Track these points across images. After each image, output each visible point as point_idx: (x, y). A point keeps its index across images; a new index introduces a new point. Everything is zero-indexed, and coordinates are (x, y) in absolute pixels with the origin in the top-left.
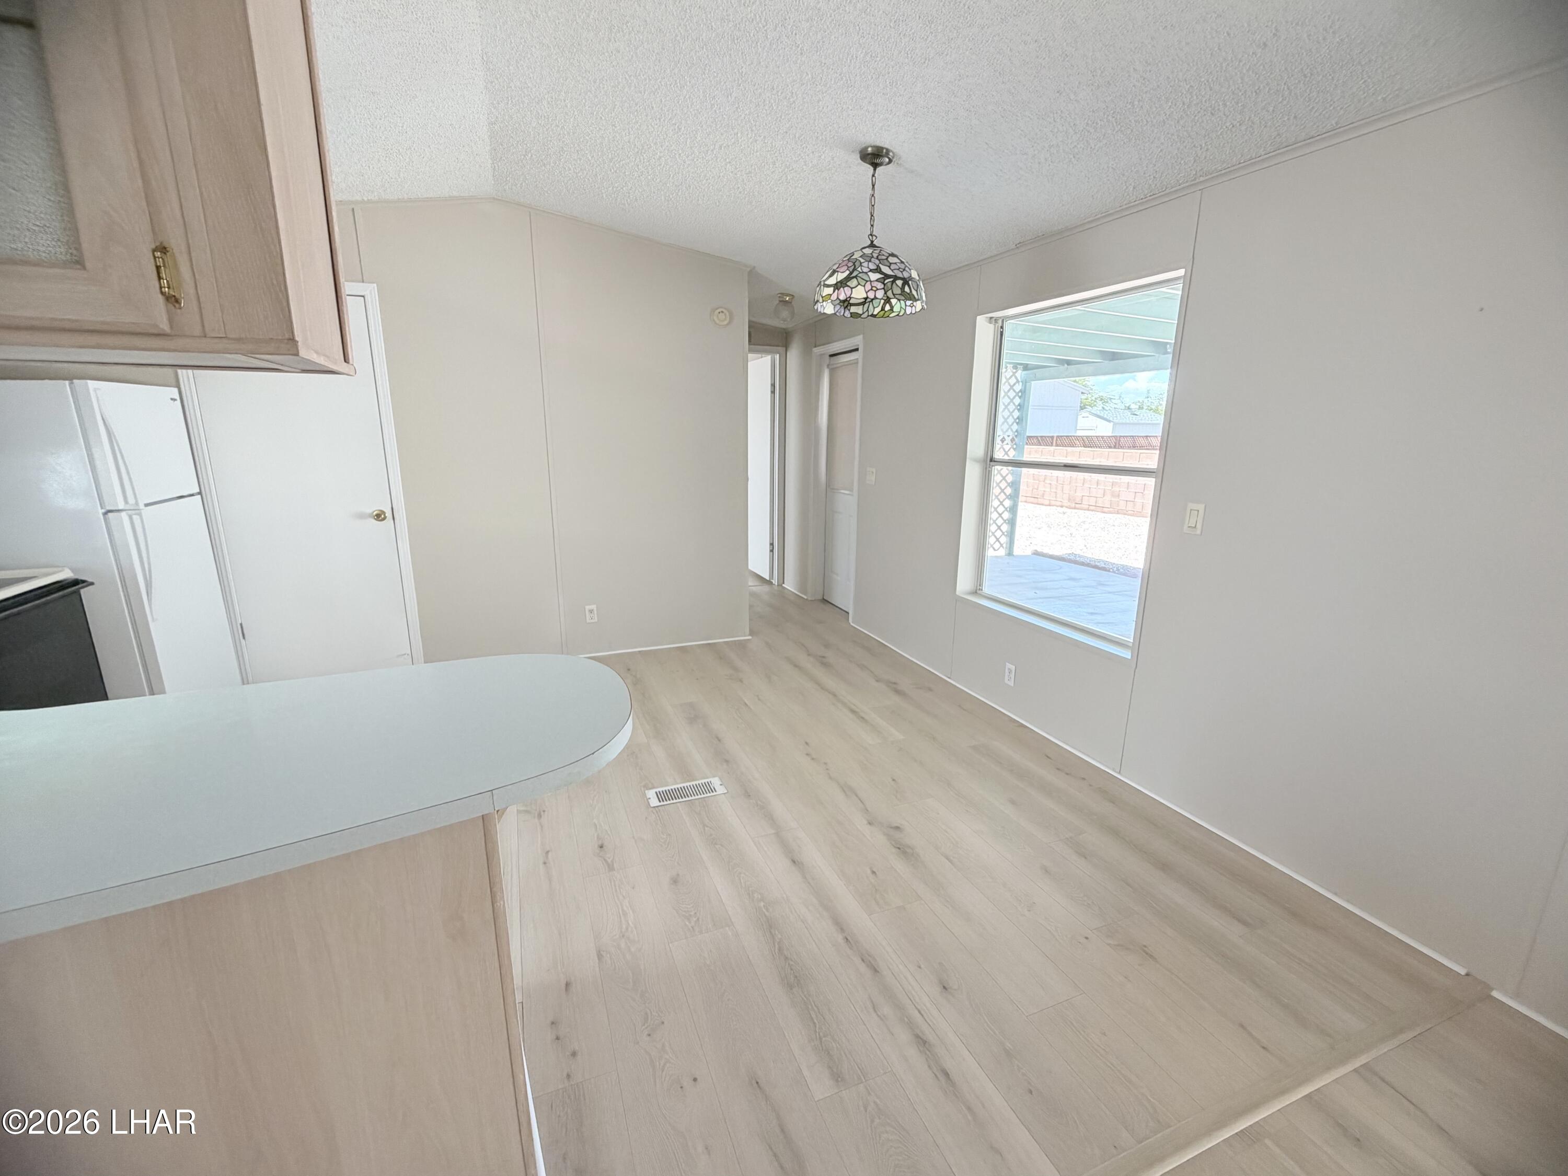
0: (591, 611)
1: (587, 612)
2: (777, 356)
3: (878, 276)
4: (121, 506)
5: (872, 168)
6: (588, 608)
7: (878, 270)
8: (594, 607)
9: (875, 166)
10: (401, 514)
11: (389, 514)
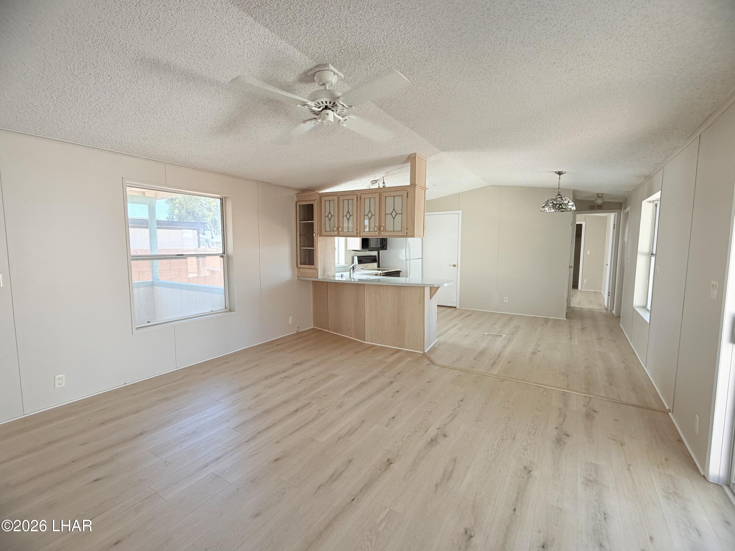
0: (506, 299)
1: (505, 299)
2: (616, 213)
3: (552, 204)
4: (408, 259)
5: (559, 176)
6: (505, 298)
7: (553, 203)
8: (507, 298)
9: (560, 175)
10: (459, 266)
11: (456, 266)
